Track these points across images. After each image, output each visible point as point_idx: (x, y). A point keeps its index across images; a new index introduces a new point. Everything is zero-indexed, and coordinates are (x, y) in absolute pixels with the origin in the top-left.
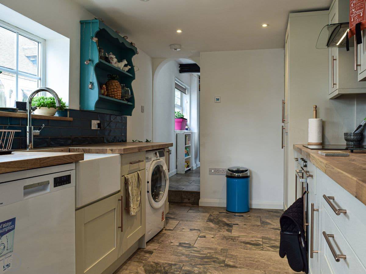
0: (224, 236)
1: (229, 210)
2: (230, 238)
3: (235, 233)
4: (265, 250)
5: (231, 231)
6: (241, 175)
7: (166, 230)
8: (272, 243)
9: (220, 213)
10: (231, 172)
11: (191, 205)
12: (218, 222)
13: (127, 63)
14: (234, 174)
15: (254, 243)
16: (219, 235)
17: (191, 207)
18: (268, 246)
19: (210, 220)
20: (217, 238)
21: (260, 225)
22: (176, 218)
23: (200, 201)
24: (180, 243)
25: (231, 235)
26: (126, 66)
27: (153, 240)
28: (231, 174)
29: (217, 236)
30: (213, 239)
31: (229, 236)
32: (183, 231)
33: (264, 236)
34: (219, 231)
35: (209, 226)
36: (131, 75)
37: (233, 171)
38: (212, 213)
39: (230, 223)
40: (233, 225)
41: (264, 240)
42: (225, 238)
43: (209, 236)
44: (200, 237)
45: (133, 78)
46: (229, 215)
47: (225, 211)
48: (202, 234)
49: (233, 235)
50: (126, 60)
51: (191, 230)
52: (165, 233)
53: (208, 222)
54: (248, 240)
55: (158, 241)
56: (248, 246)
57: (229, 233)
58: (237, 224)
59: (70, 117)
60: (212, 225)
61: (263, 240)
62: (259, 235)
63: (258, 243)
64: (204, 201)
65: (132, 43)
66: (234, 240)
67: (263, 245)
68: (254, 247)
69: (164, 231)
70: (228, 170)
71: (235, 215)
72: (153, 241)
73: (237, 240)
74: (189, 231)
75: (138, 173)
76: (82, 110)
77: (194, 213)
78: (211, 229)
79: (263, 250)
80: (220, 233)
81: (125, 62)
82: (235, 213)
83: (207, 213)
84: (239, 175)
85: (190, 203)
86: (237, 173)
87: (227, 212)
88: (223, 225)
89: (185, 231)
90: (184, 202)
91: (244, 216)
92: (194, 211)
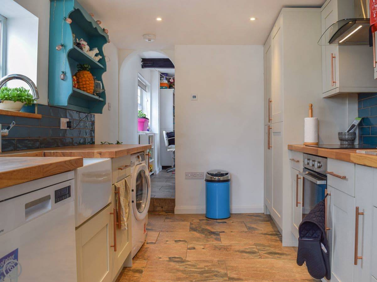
0: (215, 245)
1: (209, 217)
2: (222, 248)
3: (225, 242)
4: (264, 258)
5: (219, 240)
6: (221, 178)
7: (147, 243)
8: (267, 250)
9: (200, 220)
10: (211, 176)
11: (165, 213)
12: (202, 230)
13: (98, 52)
14: (215, 177)
15: (249, 251)
16: (209, 245)
17: (166, 216)
18: (265, 253)
19: (192, 229)
20: (208, 249)
21: (247, 230)
22: (154, 229)
23: (175, 208)
24: (170, 258)
25: (221, 244)
26: (96, 55)
27: (138, 256)
28: (211, 178)
29: (207, 246)
30: (204, 250)
31: (221, 246)
32: (167, 244)
33: (256, 242)
34: (208, 241)
35: (194, 236)
36: (102, 66)
37: (212, 175)
38: (192, 221)
39: (216, 231)
40: (220, 233)
41: (259, 247)
42: (215, 248)
43: (199, 247)
44: (189, 249)
45: (104, 70)
46: (210, 222)
47: (205, 218)
48: (190, 246)
49: (223, 244)
50: (98, 49)
51: (176, 241)
52: (148, 248)
53: (191, 231)
54: (242, 249)
55: (143, 257)
56: (245, 254)
57: (219, 242)
58: (224, 232)
59: (38, 113)
60: (197, 234)
61: (257, 247)
62: (251, 242)
63: (253, 250)
64: (180, 208)
65: (104, 30)
66: (228, 250)
67: (259, 253)
68: (252, 256)
69: (146, 246)
70: (207, 174)
71: (217, 222)
72: (138, 258)
73: (231, 249)
74: (174, 243)
75: (125, 180)
76: (51, 105)
77: (172, 222)
78: (198, 239)
79: (261, 258)
80: (209, 243)
81: (96, 51)
82: (217, 219)
83: (187, 221)
84: (220, 179)
85: (163, 211)
86: (217, 177)
87: (208, 219)
88: (209, 234)
89: (170, 243)
90: (157, 210)
91: (227, 222)
92: (171, 220)
